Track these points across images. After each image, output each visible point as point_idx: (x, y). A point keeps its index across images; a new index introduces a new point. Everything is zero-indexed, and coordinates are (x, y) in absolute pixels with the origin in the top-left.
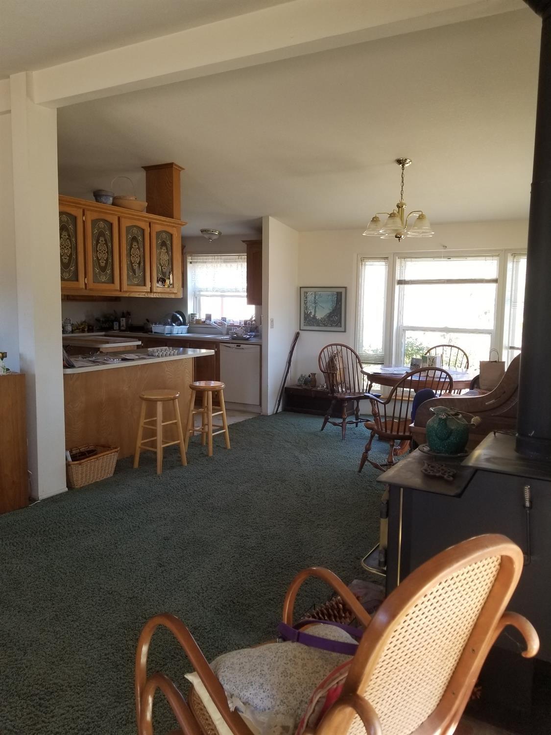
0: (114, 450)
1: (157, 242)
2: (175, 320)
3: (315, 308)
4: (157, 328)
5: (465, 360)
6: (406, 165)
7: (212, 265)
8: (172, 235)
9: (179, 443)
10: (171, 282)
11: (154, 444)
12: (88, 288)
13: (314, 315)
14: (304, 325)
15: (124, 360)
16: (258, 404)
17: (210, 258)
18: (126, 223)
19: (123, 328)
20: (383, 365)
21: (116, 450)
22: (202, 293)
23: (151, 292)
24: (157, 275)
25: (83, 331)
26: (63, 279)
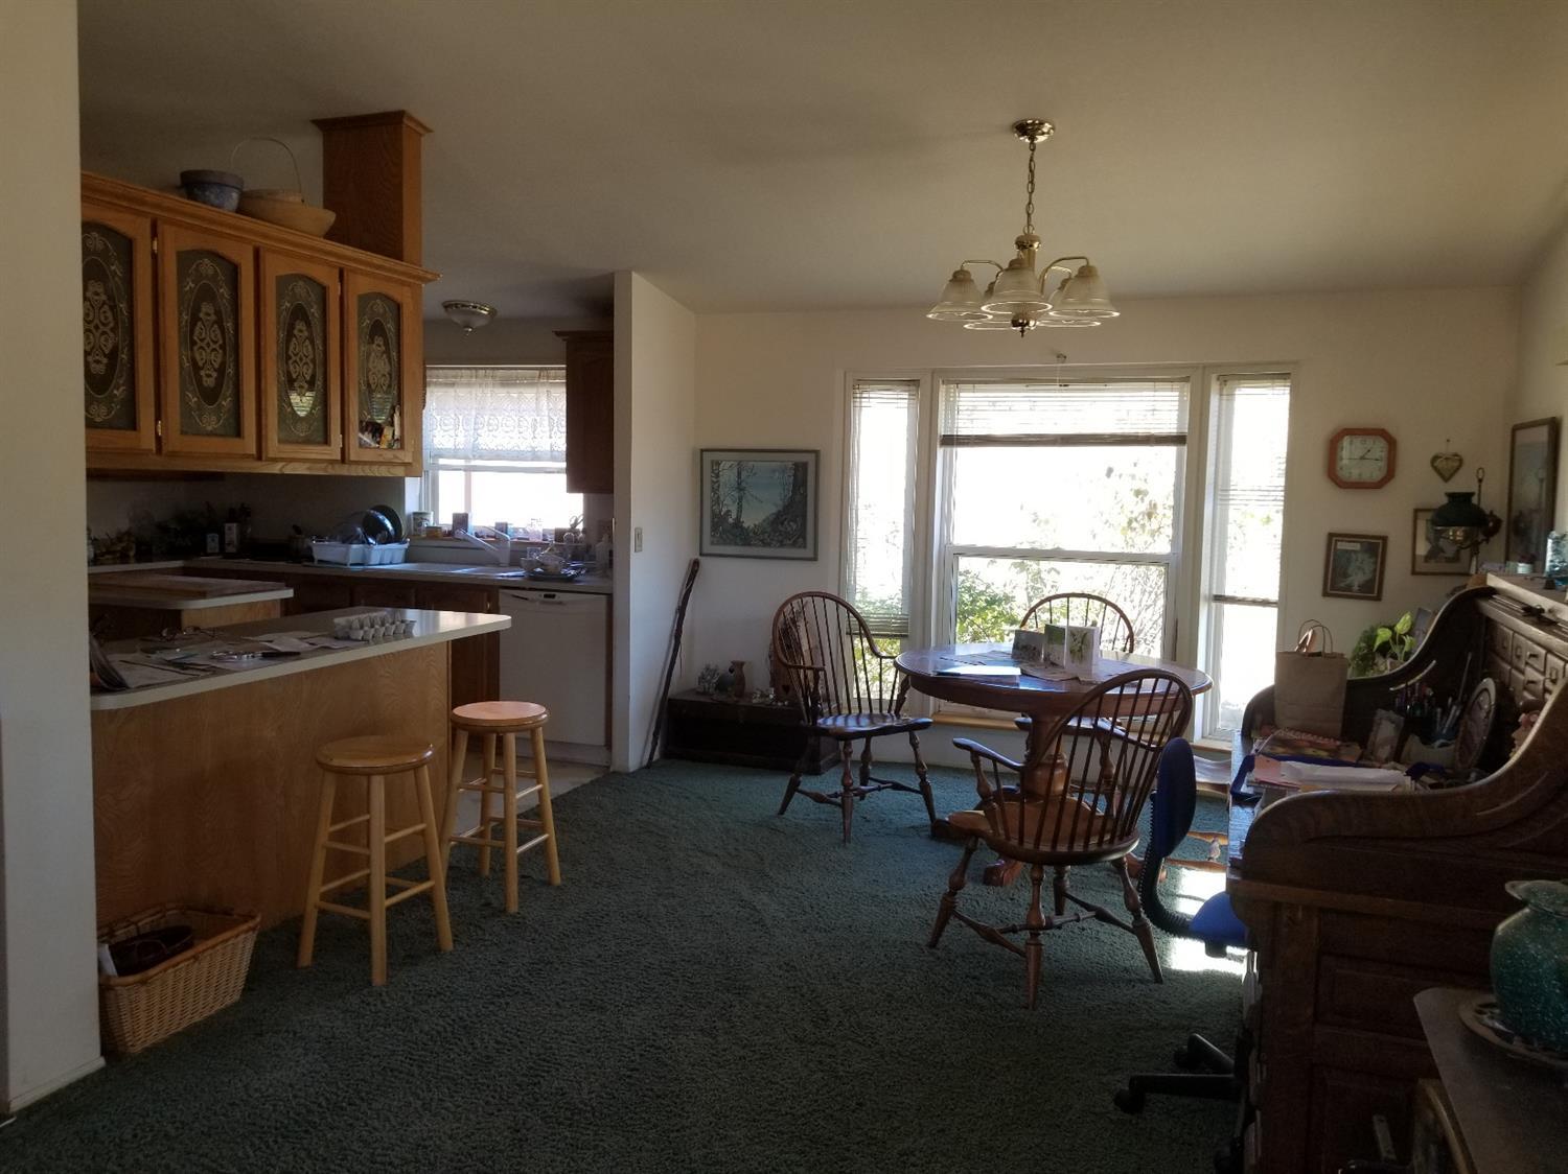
0: (245, 927)
1: (360, 322)
2: (374, 530)
3: (740, 499)
4: (327, 551)
5: (1123, 632)
6: (1041, 139)
7: (470, 392)
8: (399, 307)
9: (432, 888)
10: (397, 433)
11: (359, 896)
12: (164, 451)
13: (738, 519)
14: (712, 543)
15: (272, 655)
16: (601, 741)
17: (465, 373)
18: (275, 268)
19: (230, 549)
20: (905, 641)
21: (251, 924)
22: (442, 461)
23: (343, 460)
24: (360, 413)
25: (124, 558)
26: (90, 424)
